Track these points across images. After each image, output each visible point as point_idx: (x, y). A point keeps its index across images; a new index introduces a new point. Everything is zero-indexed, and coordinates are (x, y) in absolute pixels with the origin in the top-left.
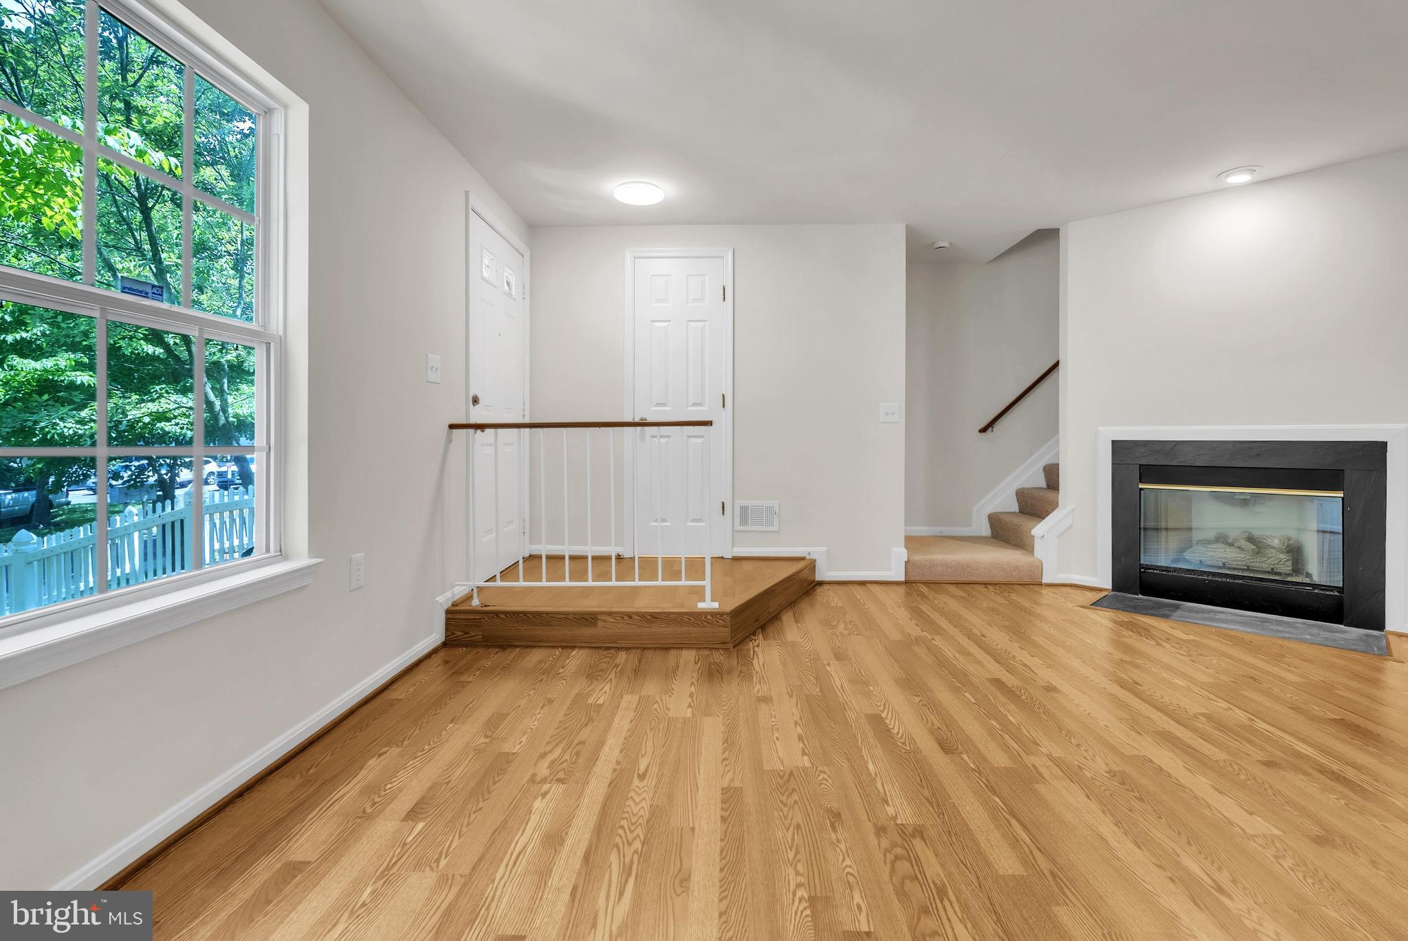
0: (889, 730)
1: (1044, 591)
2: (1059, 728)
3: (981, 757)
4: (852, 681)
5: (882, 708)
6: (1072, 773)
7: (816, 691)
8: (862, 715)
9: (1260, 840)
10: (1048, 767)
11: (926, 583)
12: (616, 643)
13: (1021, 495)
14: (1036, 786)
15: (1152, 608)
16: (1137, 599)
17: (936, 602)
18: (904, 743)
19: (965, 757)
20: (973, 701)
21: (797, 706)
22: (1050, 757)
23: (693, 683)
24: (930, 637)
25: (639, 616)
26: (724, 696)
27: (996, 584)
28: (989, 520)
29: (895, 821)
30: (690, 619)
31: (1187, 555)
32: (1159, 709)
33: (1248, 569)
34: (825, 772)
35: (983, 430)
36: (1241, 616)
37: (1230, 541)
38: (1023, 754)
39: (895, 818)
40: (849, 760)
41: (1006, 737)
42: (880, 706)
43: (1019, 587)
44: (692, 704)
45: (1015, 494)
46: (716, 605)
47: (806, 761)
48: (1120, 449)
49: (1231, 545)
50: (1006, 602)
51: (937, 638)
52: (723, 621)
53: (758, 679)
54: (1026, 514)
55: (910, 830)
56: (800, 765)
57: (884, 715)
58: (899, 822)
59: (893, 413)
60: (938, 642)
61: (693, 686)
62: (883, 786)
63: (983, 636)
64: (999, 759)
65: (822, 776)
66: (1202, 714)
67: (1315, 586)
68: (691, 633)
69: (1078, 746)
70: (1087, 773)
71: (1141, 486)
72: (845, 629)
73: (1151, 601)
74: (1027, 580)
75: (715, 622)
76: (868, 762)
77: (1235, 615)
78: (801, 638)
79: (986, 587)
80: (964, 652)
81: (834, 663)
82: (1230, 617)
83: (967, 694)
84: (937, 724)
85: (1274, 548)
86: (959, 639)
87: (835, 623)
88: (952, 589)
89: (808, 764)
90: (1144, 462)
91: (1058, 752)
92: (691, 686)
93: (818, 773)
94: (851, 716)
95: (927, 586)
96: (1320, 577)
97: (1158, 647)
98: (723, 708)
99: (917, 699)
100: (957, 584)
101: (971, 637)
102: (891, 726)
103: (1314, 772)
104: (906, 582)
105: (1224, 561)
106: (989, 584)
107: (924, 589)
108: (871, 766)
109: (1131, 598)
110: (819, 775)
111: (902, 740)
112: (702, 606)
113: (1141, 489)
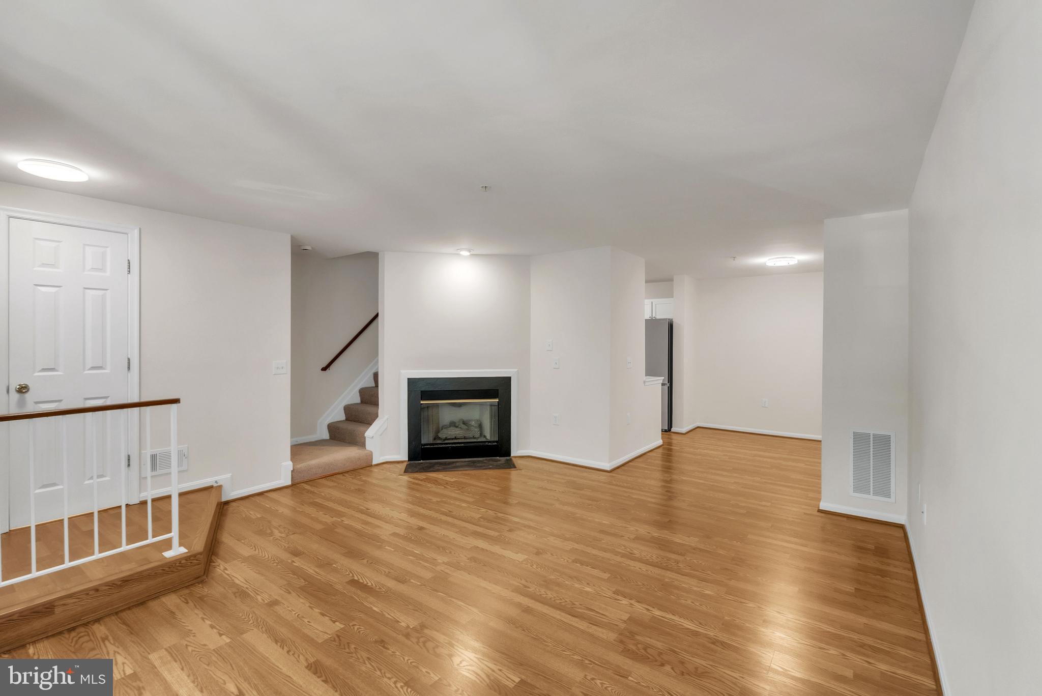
0: (366, 585)
1: (375, 470)
2: (438, 547)
3: (418, 578)
4: (320, 566)
5: (351, 575)
6: (457, 566)
7: (302, 583)
8: (345, 584)
9: (524, 562)
10: (447, 568)
11: (306, 482)
12: (80, 620)
13: (348, 409)
14: (449, 579)
15: (430, 467)
16: (421, 463)
17: (323, 494)
18: (380, 588)
19: (412, 581)
20: (393, 550)
21: (300, 597)
22: (444, 563)
23: (203, 619)
24: (339, 520)
25: (106, 586)
26: (241, 615)
27: (348, 472)
28: (328, 428)
29: (410, 628)
30: (164, 570)
31: (440, 435)
32: (465, 521)
33: (465, 438)
34: (355, 625)
35: (324, 369)
36: (465, 462)
37: (457, 425)
38: (434, 567)
39: (408, 627)
40: (362, 612)
41: (421, 562)
42: (349, 574)
43: (361, 470)
44: (222, 632)
45: (343, 409)
46: (183, 550)
47: (339, 626)
48: (412, 382)
49: (457, 427)
50: (362, 483)
51: (344, 519)
52: (197, 560)
53: (254, 592)
54: (351, 421)
55: (419, 627)
56: (338, 629)
57: (356, 578)
58: (411, 627)
59: (282, 368)
60: (347, 522)
61: (205, 620)
62: (389, 614)
63: (368, 509)
64: (428, 575)
65: (356, 628)
66: (481, 518)
67: (489, 442)
68: (165, 581)
69: (450, 553)
70: (462, 564)
71: (422, 402)
72: (280, 532)
73: (427, 463)
74: (365, 465)
75: (189, 564)
76: (372, 607)
77: (462, 462)
78: (255, 550)
79: (344, 476)
80: (366, 523)
81: (295, 559)
82: (462, 464)
83: (387, 547)
84: (387, 571)
85: (473, 426)
86: (356, 515)
87: (269, 531)
88: (323, 481)
89: (342, 626)
90: (423, 389)
91: (446, 559)
92: (204, 621)
93: (352, 627)
94: (339, 587)
95: (307, 484)
96: (491, 437)
97: (446, 489)
98: (250, 623)
99: (365, 561)
100: (325, 477)
101: (362, 512)
102: (365, 583)
103: (523, 528)
104: (292, 485)
105: (455, 435)
106: (344, 473)
107: (307, 487)
108: (375, 609)
109: (418, 463)
110: (354, 628)
111: (378, 587)
112: (168, 554)
113: (422, 404)
